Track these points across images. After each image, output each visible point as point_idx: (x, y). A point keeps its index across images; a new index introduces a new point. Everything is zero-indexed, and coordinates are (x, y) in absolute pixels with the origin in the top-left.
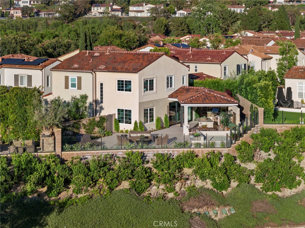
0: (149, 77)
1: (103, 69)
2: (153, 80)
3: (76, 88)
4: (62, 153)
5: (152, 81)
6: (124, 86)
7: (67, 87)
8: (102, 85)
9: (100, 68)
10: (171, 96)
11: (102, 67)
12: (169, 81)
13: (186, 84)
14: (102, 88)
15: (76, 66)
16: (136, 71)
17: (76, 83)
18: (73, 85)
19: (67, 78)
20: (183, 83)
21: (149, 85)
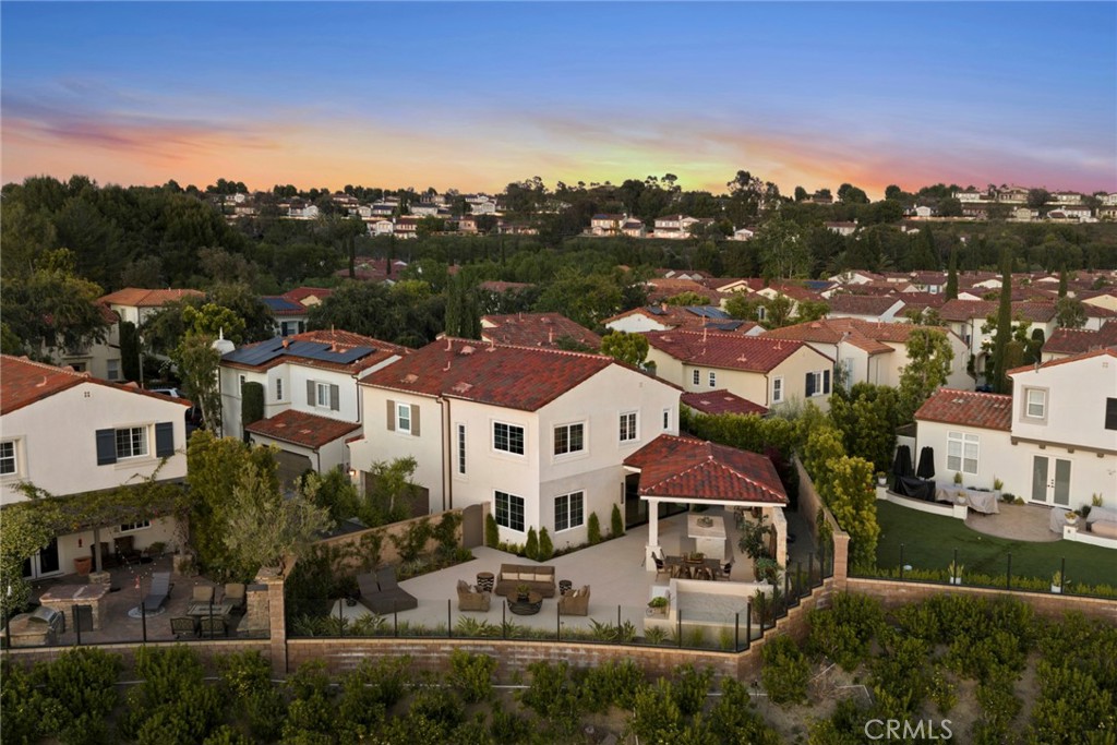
0: (568, 421)
1: (465, 394)
2: (580, 427)
3: (410, 432)
4: (289, 642)
5: (578, 429)
6: (509, 439)
7: (391, 427)
8: (462, 428)
9: (458, 389)
10: (629, 462)
11: (465, 387)
12: (627, 427)
13: (674, 429)
14: (462, 437)
15: (412, 378)
16: (532, 406)
17: (410, 419)
18: (404, 424)
19: (391, 405)
20: (666, 426)
21: (568, 439)
